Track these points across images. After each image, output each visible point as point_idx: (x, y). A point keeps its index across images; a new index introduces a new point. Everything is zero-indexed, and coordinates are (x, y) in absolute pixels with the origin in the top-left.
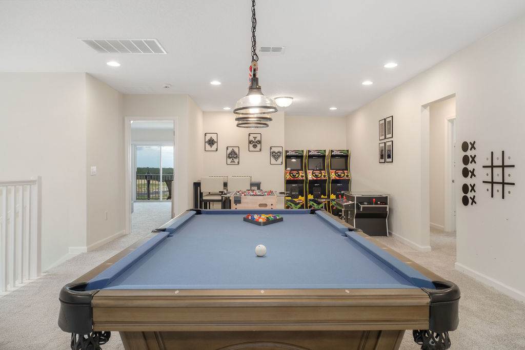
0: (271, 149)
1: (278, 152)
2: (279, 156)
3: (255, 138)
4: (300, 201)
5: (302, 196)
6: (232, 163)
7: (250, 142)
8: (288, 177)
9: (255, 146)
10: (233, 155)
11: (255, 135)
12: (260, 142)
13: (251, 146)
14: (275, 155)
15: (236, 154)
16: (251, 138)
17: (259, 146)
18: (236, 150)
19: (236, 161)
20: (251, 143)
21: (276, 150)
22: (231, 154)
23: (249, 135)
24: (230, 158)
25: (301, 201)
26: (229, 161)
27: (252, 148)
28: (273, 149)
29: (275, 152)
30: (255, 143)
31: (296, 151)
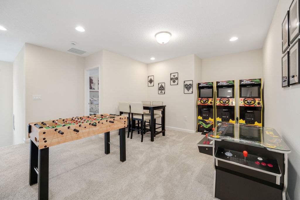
0: (184, 82)
1: (190, 85)
2: (190, 87)
3: (174, 76)
4: (210, 122)
5: (212, 118)
6: (161, 93)
7: (171, 79)
8: (199, 103)
9: (174, 82)
10: (162, 88)
11: (174, 74)
12: (177, 79)
13: (172, 81)
14: (188, 87)
15: (163, 87)
16: (172, 77)
17: (176, 81)
18: (163, 85)
19: (163, 91)
20: (172, 80)
21: (188, 83)
22: (160, 87)
23: (171, 75)
24: (160, 90)
25: (211, 122)
26: (160, 91)
27: (172, 83)
28: (186, 83)
29: (187, 85)
30: (174, 80)
31: (206, 83)
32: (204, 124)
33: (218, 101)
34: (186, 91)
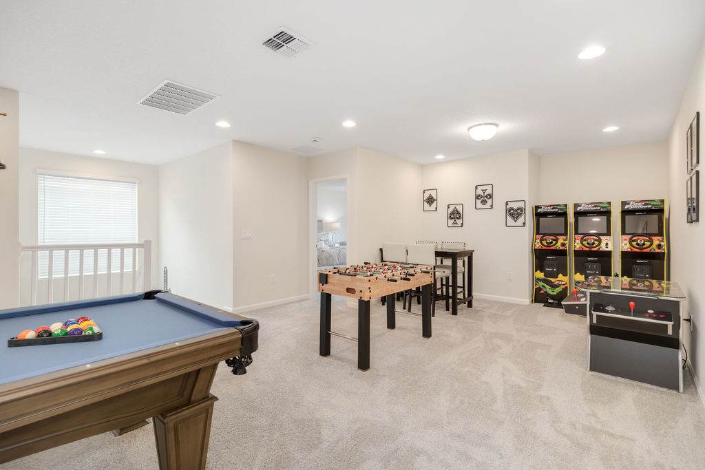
0: (507, 204)
1: (518, 209)
2: (520, 215)
3: (484, 191)
4: (560, 283)
5: (565, 275)
6: (453, 225)
7: (477, 197)
8: (538, 245)
9: (484, 202)
10: (455, 215)
11: (484, 188)
12: (491, 196)
13: (479, 202)
14: (515, 213)
15: (459, 213)
16: (479, 192)
17: (489, 201)
18: (459, 208)
19: (459, 222)
20: (478, 199)
21: (515, 206)
22: (452, 213)
23: (476, 188)
24: (452, 218)
25: (563, 283)
26: (451, 222)
27: (479, 205)
28: (511, 205)
29: (513, 209)
30: (484, 198)
31: (554, 206)
32: (548, 287)
33: (578, 241)
34: (510, 221)
